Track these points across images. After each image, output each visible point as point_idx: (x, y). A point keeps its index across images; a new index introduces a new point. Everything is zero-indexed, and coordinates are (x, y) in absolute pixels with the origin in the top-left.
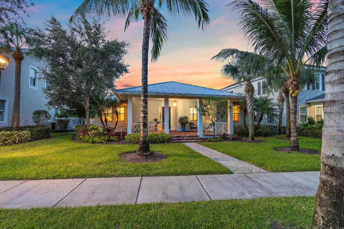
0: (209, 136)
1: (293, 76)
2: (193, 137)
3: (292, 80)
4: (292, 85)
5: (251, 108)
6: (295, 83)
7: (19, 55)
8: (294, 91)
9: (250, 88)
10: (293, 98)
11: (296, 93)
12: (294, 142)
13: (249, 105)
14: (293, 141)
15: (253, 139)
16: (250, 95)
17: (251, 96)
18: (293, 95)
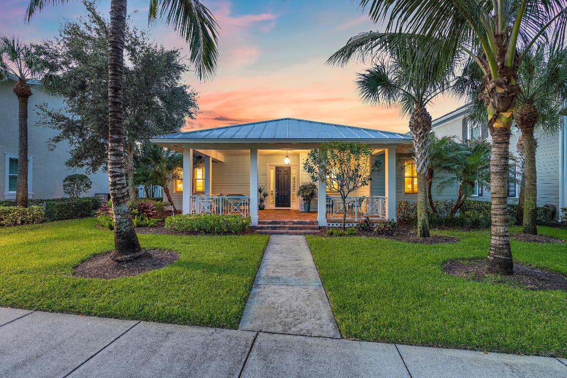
0: (335, 222)
1: (495, 73)
2: (305, 223)
3: (493, 84)
4: (493, 98)
5: (421, 164)
6: (500, 90)
7: (22, 89)
8: (498, 112)
9: (419, 120)
10: (496, 133)
11: (504, 120)
12: (498, 249)
13: (417, 158)
14: (495, 248)
15: (425, 234)
16: (420, 134)
17: (423, 138)
18: (495, 125)
